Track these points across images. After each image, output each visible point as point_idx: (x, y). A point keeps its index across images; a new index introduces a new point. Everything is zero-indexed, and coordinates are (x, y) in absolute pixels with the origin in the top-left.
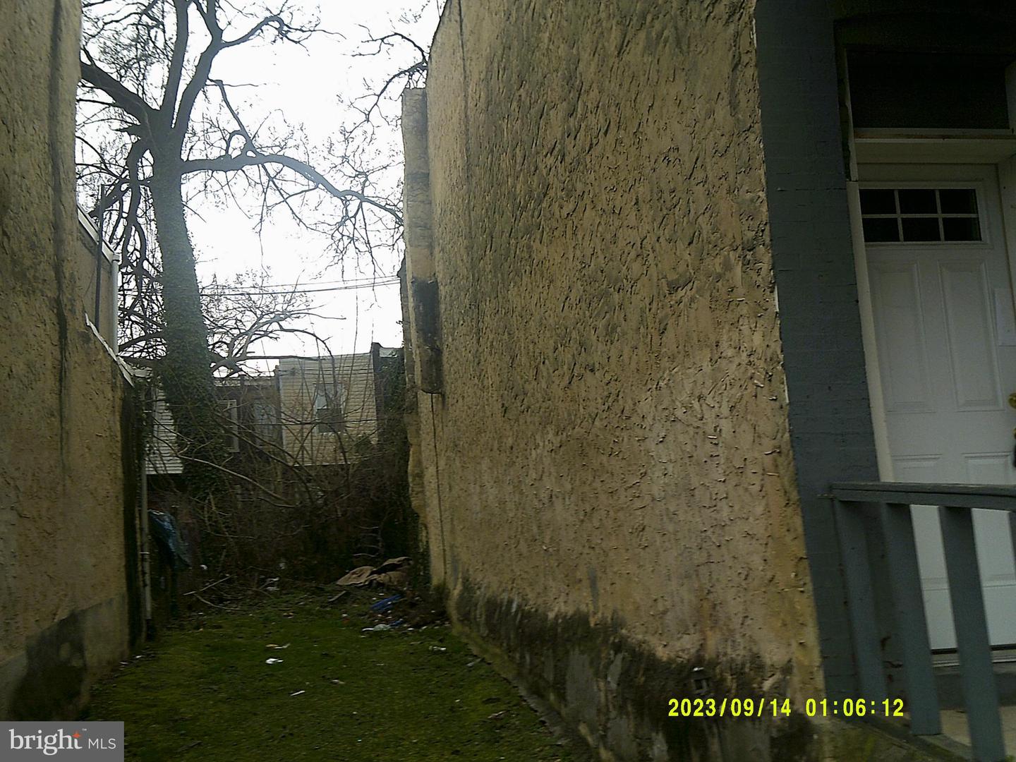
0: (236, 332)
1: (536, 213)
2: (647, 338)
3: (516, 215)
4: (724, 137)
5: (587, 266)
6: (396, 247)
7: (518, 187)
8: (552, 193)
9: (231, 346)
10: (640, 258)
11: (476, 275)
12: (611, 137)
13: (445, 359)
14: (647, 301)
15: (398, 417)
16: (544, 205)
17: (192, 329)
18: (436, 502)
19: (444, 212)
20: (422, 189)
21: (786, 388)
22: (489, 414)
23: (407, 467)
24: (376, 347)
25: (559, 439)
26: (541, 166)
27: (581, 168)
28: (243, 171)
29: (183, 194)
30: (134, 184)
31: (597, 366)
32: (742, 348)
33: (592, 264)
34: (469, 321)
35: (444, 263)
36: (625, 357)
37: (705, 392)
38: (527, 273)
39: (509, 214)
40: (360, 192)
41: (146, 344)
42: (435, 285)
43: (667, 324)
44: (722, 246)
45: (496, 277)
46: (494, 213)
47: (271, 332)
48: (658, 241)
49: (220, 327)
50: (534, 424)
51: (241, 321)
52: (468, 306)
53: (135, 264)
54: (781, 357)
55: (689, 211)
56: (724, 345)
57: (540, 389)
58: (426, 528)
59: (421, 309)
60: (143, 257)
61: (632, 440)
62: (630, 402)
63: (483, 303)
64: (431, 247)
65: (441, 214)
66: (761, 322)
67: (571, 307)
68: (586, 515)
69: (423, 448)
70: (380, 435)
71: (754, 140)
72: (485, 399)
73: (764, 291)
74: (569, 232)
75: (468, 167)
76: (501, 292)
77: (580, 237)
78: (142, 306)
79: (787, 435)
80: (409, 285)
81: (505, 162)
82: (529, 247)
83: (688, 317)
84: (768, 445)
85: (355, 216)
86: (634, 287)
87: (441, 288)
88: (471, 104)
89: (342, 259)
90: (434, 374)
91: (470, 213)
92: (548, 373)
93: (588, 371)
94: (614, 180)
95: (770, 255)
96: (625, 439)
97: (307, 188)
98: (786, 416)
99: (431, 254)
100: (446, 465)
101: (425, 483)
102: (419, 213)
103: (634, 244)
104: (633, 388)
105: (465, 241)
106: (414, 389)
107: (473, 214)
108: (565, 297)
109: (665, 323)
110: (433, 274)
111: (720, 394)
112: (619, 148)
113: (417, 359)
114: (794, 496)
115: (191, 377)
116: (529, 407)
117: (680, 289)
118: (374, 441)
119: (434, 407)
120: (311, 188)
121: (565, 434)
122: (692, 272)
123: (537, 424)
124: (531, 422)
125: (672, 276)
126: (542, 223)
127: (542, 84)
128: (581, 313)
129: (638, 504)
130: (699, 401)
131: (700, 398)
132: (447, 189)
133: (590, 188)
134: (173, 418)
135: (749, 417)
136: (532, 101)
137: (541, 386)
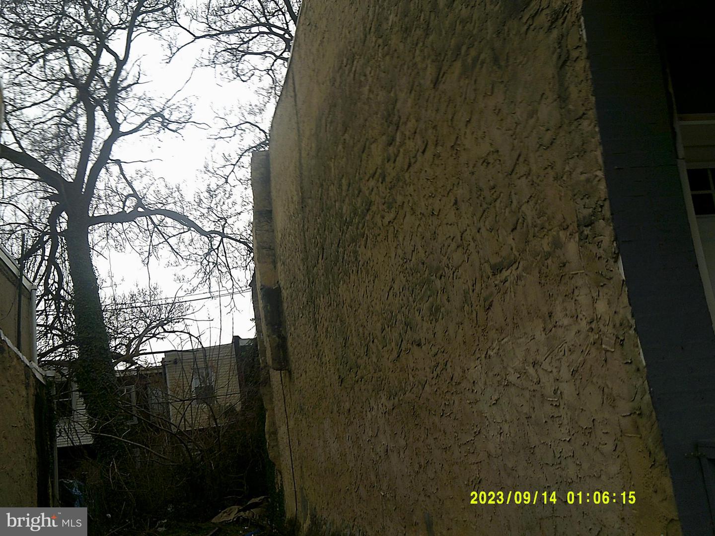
0: (132, 336)
1: (361, 225)
2: (472, 314)
3: (343, 230)
4: (549, 132)
5: (408, 261)
6: (248, 267)
7: (345, 208)
8: (374, 208)
9: (128, 346)
10: (460, 249)
11: (311, 279)
12: (429, 154)
13: (289, 344)
14: (470, 284)
15: (255, 389)
16: (368, 218)
17: (97, 336)
18: (288, 453)
19: (284, 236)
20: (267, 221)
21: (641, 351)
22: (327, 383)
23: (264, 427)
24: (236, 339)
25: (391, 402)
26: (364, 189)
27: (401, 184)
28: (135, 222)
29: (90, 240)
30: (54, 235)
31: (423, 341)
32: (580, 316)
33: (413, 259)
34: (307, 314)
35: (285, 273)
36: (451, 332)
37: (540, 358)
38: (354, 272)
39: (337, 229)
40: (222, 231)
41: (64, 350)
42: (278, 291)
43: (493, 301)
44: (550, 227)
45: (327, 278)
46: (325, 230)
47: (158, 334)
48: (478, 232)
49: (120, 334)
50: (368, 391)
51: (135, 328)
52: (305, 303)
53: (54, 293)
54: (633, 322)
55: (512, 202)
56: (559, 314)
57: (372, 363)
58: (281, 473)
59: (269, 308)
60: (61, 287)
61: (463, 402)
62: (459, 370)
63: (318, 299)
64: (274, 263)
65: (281, 238)
66: (605, 290)
67: (395, 295)
68: (421, 468)
69: (276, 412)
70: (243, 403)
71: (589, 126)
72: (324, 373)
73: (607, 262)
74: (391, 236)
75: (303, 201)
76: (332, 290)
77: (401, 239)
78: (60, 322)
79: (647, 397)
80: (259, 291)
81: (333, 191)
82: (355, 252)
83: (515, 293)
84: (625, 407)
85: (218, 249)
86: (455, 274)
87: (284, 291)
88: (304, 154)
89: (209, 278)
90: (282, 356)
91: (304, 233)
92: (378, 350)
93: (415, 346)
94: (432, 189)
95: (612, 228)
96: (456, 402)
97: (182, 231)
98: (644, 378)
99: (275, 267)
100: (295, 424)
101: (279, 439)
102: (265, 239)
103: (454, 237)
104: (461, 358)
105: (301, 255)
106: (267, 368)
107: (307, 234)
108: (388, 288)
109: (491, 300)
110: (276, 282)
111: (558, 360)
112: (436, 162)
113: (267, 345)
114: (661, 456)
115: (97, 372)
116: (362, 378)
117: (504, 270)
118: (238, 408)
119: (283, 381)
120: (185, 230)
121: (397, 398)
122: (517, 254)
123: (370, 391)
124: (365, 390)
125: (494, 260)
126: (366, 232)
127: (364, 126)
128: (404, 299)
129: (472, 459)
130: (534, 366)
131: (534, 364)
132: (286, 218)
133: (409, 198)
134: (85, 403)
135: (595, 380)
136: (355, 142)
137: (372, 361)
